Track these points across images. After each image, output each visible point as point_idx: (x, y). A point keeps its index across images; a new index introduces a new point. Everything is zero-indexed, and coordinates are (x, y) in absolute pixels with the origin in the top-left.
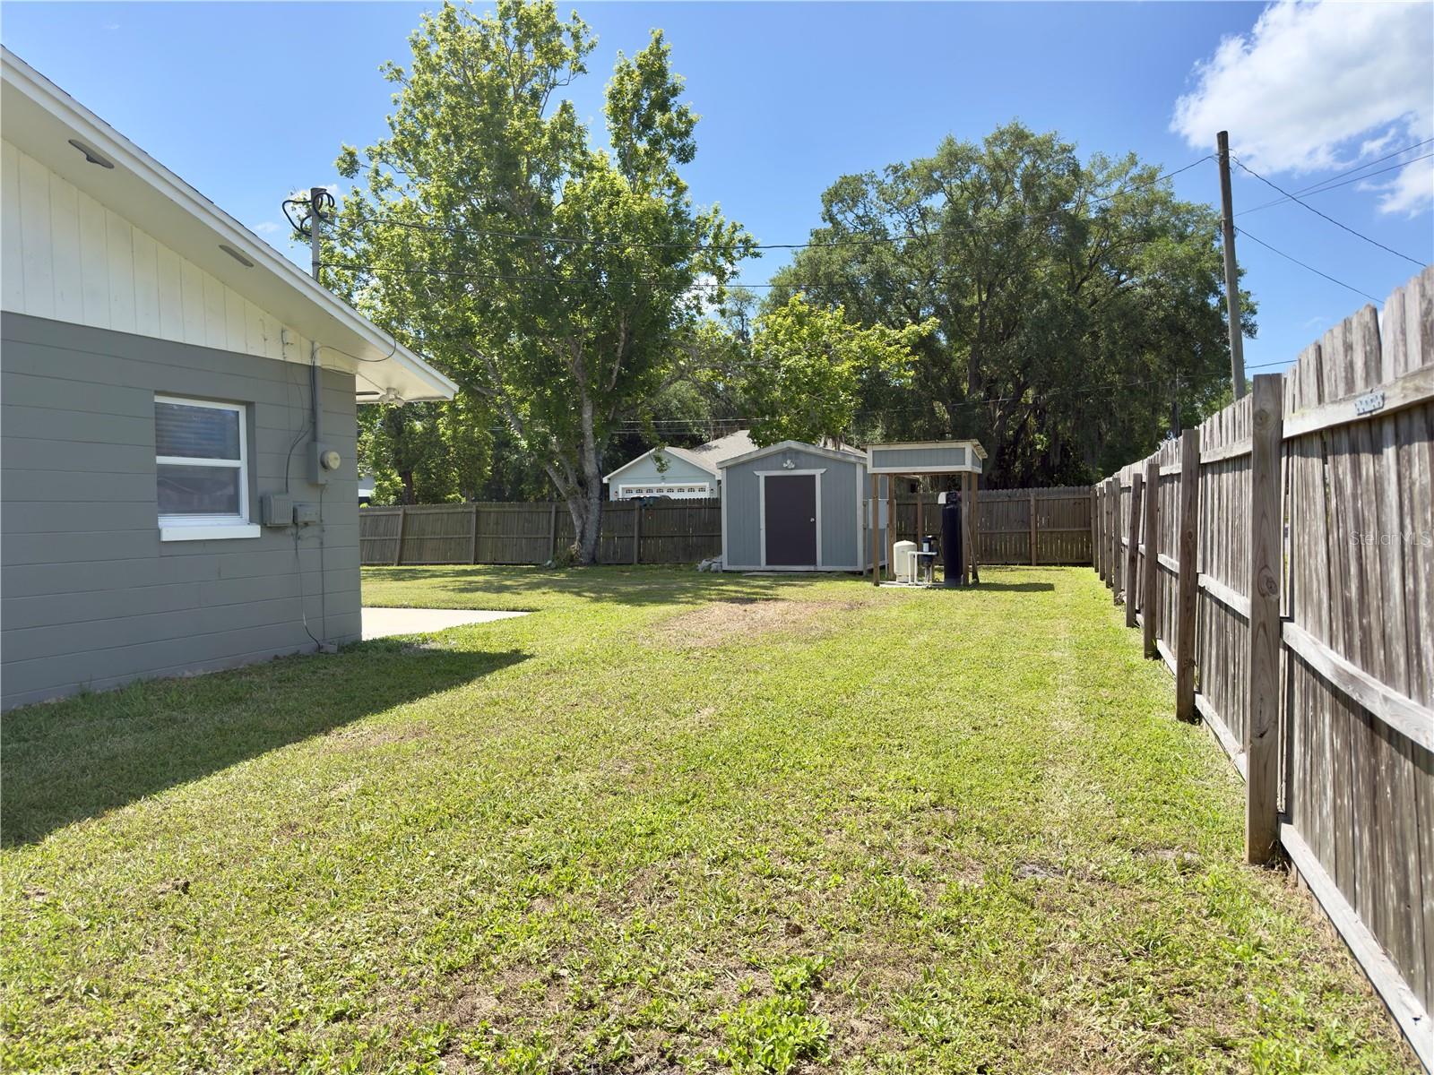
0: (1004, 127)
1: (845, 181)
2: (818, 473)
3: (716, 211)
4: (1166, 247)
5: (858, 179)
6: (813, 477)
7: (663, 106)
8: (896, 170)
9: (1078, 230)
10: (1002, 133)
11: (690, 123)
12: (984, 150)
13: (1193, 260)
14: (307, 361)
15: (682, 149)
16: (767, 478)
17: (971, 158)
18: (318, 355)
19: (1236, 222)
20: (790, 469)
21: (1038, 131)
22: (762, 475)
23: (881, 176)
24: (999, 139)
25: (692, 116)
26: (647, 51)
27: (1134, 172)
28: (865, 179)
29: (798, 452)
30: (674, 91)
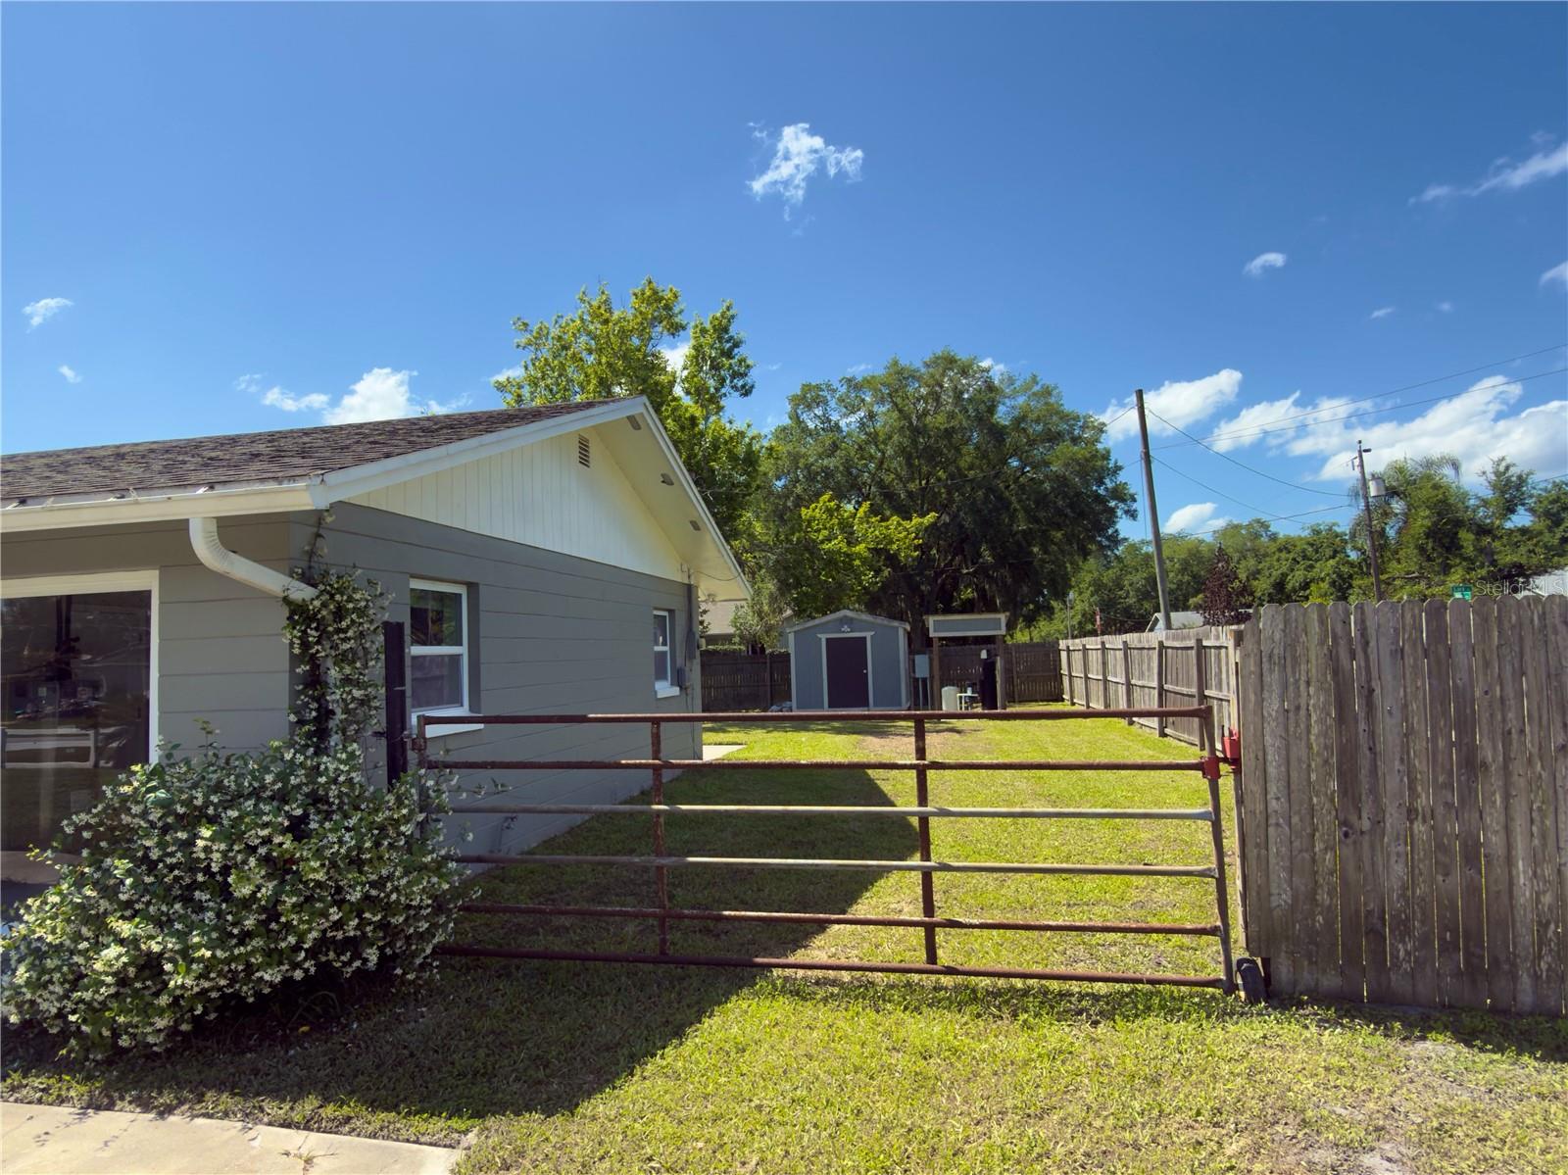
0: (939, 353)
1: (807, 388)
2: (868, 635)
3: (749, 426)
4: (1065, 449)
5: (818, 387)
6: (865, 638)
7: (729, 354)
8: (849, 381)
9: (997, 434)
10: (938, 358)
11: (748, 367)
12: (923, 370)
13: (1087, 460)
14: (686, 582)
15: (743, 386)
16: (827, 639)
17: (913, 377)
18: (692, 577)
19: (1151, 453)
20: (847, 633)
21: (962, 356)
22: (823, 637)
23: (836, 385)
24: (935, 362)
25: (749, 362)
26: (718, 315)
27: (1036, 389)
28: (824, 387)
29: (852, 619)
30: (737, 345)
